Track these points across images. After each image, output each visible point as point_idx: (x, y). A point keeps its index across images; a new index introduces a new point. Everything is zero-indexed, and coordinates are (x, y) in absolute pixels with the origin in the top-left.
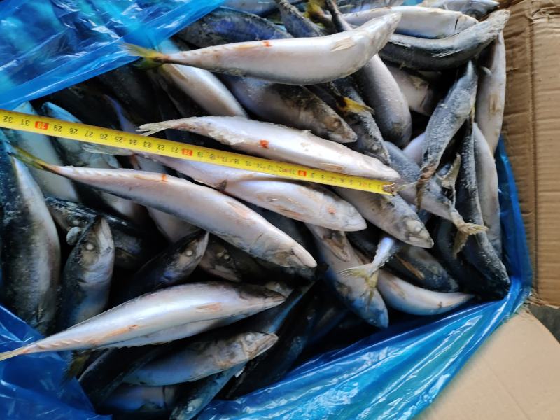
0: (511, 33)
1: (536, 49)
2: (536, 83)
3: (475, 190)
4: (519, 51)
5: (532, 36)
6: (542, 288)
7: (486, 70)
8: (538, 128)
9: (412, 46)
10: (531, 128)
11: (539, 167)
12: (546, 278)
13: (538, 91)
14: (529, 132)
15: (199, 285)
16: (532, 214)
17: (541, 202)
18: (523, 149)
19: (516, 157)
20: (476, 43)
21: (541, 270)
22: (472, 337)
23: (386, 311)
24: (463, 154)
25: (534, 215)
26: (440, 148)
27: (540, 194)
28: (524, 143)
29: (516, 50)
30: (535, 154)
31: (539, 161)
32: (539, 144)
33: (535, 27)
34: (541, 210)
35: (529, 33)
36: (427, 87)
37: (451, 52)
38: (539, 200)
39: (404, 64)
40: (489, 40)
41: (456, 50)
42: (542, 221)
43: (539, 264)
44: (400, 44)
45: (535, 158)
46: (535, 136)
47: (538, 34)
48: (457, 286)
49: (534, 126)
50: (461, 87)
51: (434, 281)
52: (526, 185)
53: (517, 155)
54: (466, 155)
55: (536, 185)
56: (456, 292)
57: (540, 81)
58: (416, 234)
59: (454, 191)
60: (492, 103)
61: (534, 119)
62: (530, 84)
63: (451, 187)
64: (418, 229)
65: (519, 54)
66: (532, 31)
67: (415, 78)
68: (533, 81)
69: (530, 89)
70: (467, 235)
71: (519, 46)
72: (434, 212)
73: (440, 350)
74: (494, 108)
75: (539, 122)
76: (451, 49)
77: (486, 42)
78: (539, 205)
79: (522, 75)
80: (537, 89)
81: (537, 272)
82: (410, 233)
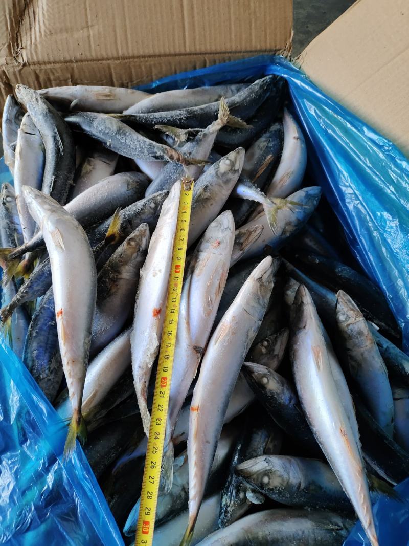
0: (36, 82)
1: (52, 59)
2: (84, 57)
3: (187, 110)
4: (53, 74)
5: (39, 63)
6: (276, 46)
7: (73, 104)
8: (126, 54)
9: (53, 174)
10: (126, 61)
11: (162, 52)
12: (266, 42)
13: (91, 55)
14: (130, 63)
15: (295, 369)
16: (207, 57)
17: (196, 50)
18: (146, 67)
19: (154, 74)
20: (48, 114)
21: (258, 48)
22: (326, 108)
23: (306, 189)
24: (153, 123)
25: (207, 55)
26: (150, 145)
27: (188, 50)
28: (140, 67)
29: (52, 77)
30: (150, 56)
31: (157, 52)
32: (141, 53)
33: (31, 61)
34: (203, 49)
35: (36, 66)
36: (92, 159)
37: (58, 138)
38: (193, 50)
39: (71, 182)
40: (45, 103)
41: (55, 133)
42: (213, 48)
43: (253, 49)
44: (52, 186)
45: (154, 56)
46: (133, 57)
47: (38, 57)
48: (277, 124)
49: (124, 58)
50: (90, 126)
51: (274, 146)
52: (180, 63)
53: (151, 73)
54: (154, 120)
55: (180, 55)
56: (282, 124)
57: (82, 54)
58: (233, 164)
59: (190, 130)
60: (104, 98)
61: (118, 59)
62: (84, 63)
63: (186, 133)
64: (228, 162)
65: (57, 75)
66: (34, 64)
67: (84, 171)
68: (82, 61)
69: (90, 63)
70: (230, 116)
71: (48, 75)
72: (210, 148)
73: (340, 137)
74: (109, 96)
75: (120, 54)
76: (55, 138)
77: (47, 106)
78: (198, 51)
79: (76, 71)
80: (89, 57)
81: (260, 51)
82: (231, 169)
